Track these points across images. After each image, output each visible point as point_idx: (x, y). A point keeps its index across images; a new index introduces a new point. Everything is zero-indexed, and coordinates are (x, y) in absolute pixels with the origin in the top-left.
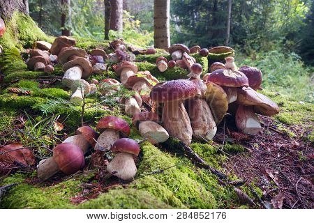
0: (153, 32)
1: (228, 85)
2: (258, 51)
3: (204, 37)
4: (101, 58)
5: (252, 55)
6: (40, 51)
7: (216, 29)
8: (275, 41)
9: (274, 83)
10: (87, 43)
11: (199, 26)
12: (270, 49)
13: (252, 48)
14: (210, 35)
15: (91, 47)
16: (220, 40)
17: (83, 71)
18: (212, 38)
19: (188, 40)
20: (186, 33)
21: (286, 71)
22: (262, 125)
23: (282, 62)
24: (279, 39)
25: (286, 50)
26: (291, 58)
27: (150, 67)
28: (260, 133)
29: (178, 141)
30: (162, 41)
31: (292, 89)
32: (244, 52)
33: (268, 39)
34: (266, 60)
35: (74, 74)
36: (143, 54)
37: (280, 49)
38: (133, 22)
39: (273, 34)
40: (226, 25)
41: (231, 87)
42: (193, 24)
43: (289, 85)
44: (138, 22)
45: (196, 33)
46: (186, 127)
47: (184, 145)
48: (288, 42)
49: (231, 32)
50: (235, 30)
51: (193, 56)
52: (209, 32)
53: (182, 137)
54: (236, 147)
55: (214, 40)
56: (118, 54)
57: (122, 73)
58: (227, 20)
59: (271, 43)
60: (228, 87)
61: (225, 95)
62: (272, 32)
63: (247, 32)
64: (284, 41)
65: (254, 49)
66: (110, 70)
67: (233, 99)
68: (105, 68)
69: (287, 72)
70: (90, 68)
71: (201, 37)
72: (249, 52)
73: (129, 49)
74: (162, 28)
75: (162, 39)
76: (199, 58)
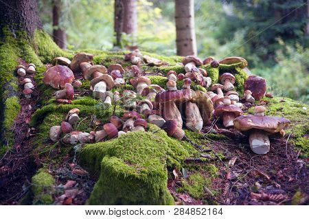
4: (118, 72)
15: (107, 61)
30: (186, 45)
36: (157, 66)
55: (285, 26)
57: (138, 86)
66: (128, 84)
68: (123, 82)
70: (112, 82)
73: (145, 61)
74: (185, 29)
75: (185, 42)
76: (210, 70)
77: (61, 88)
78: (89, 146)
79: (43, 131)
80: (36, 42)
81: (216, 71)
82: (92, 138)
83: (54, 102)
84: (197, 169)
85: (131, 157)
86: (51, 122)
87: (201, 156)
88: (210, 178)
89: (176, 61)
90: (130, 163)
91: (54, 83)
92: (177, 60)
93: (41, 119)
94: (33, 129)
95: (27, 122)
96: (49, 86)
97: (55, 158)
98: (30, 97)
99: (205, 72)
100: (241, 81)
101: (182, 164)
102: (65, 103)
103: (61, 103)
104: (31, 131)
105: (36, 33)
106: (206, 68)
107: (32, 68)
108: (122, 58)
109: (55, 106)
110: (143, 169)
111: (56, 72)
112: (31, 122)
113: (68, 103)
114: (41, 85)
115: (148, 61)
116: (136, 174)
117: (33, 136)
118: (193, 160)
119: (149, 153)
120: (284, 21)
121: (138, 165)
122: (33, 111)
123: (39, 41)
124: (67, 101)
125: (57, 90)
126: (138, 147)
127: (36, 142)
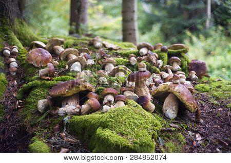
17: (81, 65)
36: (116, 50)
68: (93, 63)
70: (86, 63)
73: (104, 45)
74: (130, 21)
75: (130, 31)
76: (161, 54)
77: (42, 68)
78: (77, 118)
79: (30, 103)
80: (16, 29)
81: (165, 55)
82: (78, 111)
83: (37, 79)
84: (168, 137)
85: (123, 129)
86: (37, 95)
87: (171, 127)
88: (181, 146)
89: (125, 46)
90: (122, 134)
91: (36, 62)
92: (127, 45)
93: (27, 92)
94: (20, 101)
95: (15, 95)
96: (32, 65)
97: (46, 128)
98: (15, 74)
99: (157, 56)
100: (185, 63)
101: (158, 133)
102: (48, 80)
103: (44, 79)
104: (19, 103)
105: (16, 21)
106: (157, 53)
107: (16, 50)
108: (86, 43)
109: (39, 82)
110: (135, 140)
111: (37, 53)
112: (19, 95)
113: (50, 80)
114: (24, 64)
115: (107, 46)
116: (129, 144)
117: (21, 108)
118: (166, 130)
119: (138, 126)
121: (130, 136)
122: (19, 86)
123: (19, 27)
124: (50, 78)
125: (39, 68)
126: (127, 120)
127: (25, 113)
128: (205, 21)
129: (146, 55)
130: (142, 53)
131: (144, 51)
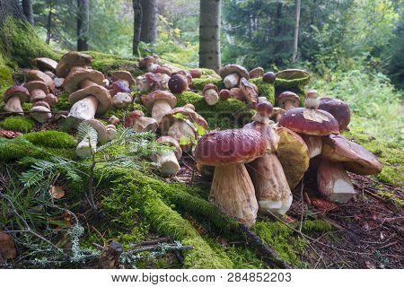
0: (198, 45)
1: (310, 133)
2: (335, 70)
3: (263, 51)
4: (124, 84)
5: (326, 76)
6: (40, 73)
7: (281, 40)
8: (356, 57)
9: (355, 112)
10: (108, 60)
11: (258, 36)
12: (350, 68)
13: (326, 66)
14: (272, 48)
15: (114, 67)
16: (285, 55)
17: (99, 104)
18: (274, 53)
19: (243, 55)
20: (240, 45)
21: (370, 97)
22: (355, 187)
23: (365, 86)
24: (362, 55)
25: (371, 69)
26: (377, 80)
27: (194, 99)
28: (352, 200)
29: (237, 223)
30: (211, 58)
31: (379, 121)
32: (316, 71)
33: (347, 55)
34: (345, 82)
35: (85, 110)
37: (363, 68)
38: (172, 30)
39: (354, 49)
40: (293, 35)
41: (312, 136)
42: (250, 34)
43: (374, 116)
44: (177, 30)
45: (253, 45)
46: (248, 200)
47: (245, 229)
48: (374, 59)
49: (299, 46)
50: (305, 43)
51: (254, 82)
52: (271, 45)
53: (242, 216)
54: (319, 224)
55: (277, 55)
56: (149, 79)
57: (155, 108)
58: (294, 29)
59: (351, 60)
60: (309, 136)
61: (304, 148)
62: (353, 46)
63: (320, 45)
64: (369, 57)
65: (329, 68)
66: (137, 102)
67: (316, 152)
68: (129, 99)
69: (372, 99)
70: (108, 100)
71: (259, 50)
72: (323, 71)
74: (210, 41)
75: (210, 55)
76: (263, 85)
81: (271, 88)
99: (256, 88)
120: (276, 51)
128: (292, 55)
129: (236, 86)
130: (229, 82)
131: (231, 79)
